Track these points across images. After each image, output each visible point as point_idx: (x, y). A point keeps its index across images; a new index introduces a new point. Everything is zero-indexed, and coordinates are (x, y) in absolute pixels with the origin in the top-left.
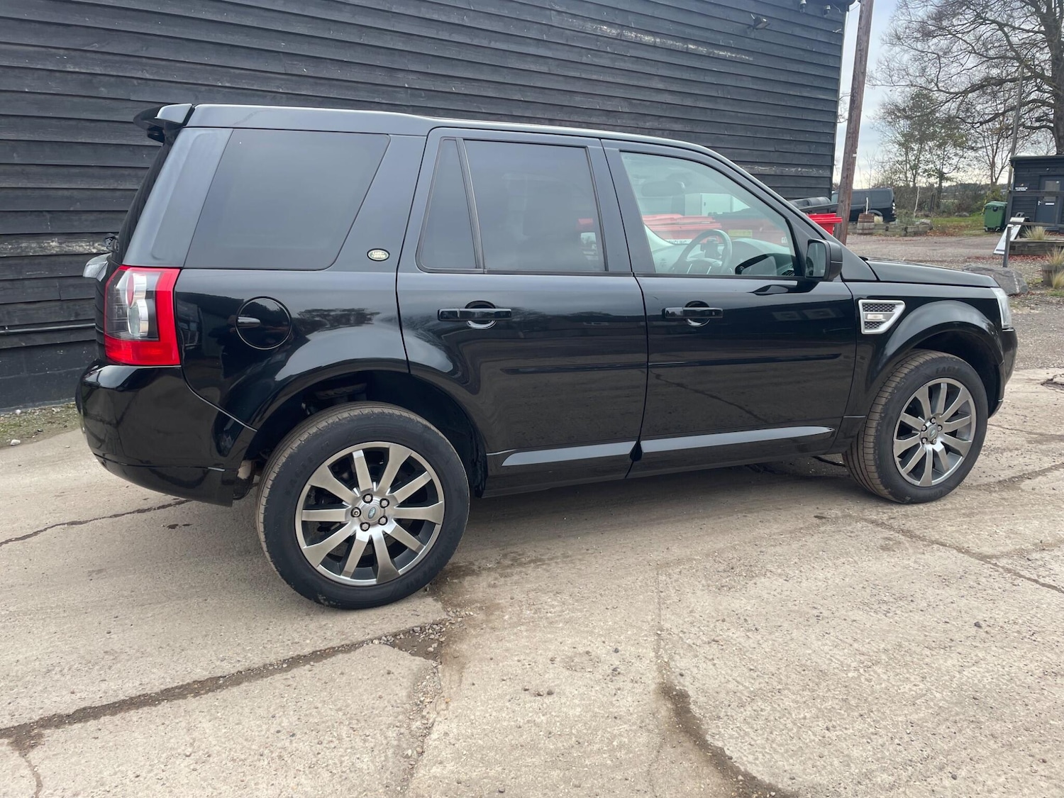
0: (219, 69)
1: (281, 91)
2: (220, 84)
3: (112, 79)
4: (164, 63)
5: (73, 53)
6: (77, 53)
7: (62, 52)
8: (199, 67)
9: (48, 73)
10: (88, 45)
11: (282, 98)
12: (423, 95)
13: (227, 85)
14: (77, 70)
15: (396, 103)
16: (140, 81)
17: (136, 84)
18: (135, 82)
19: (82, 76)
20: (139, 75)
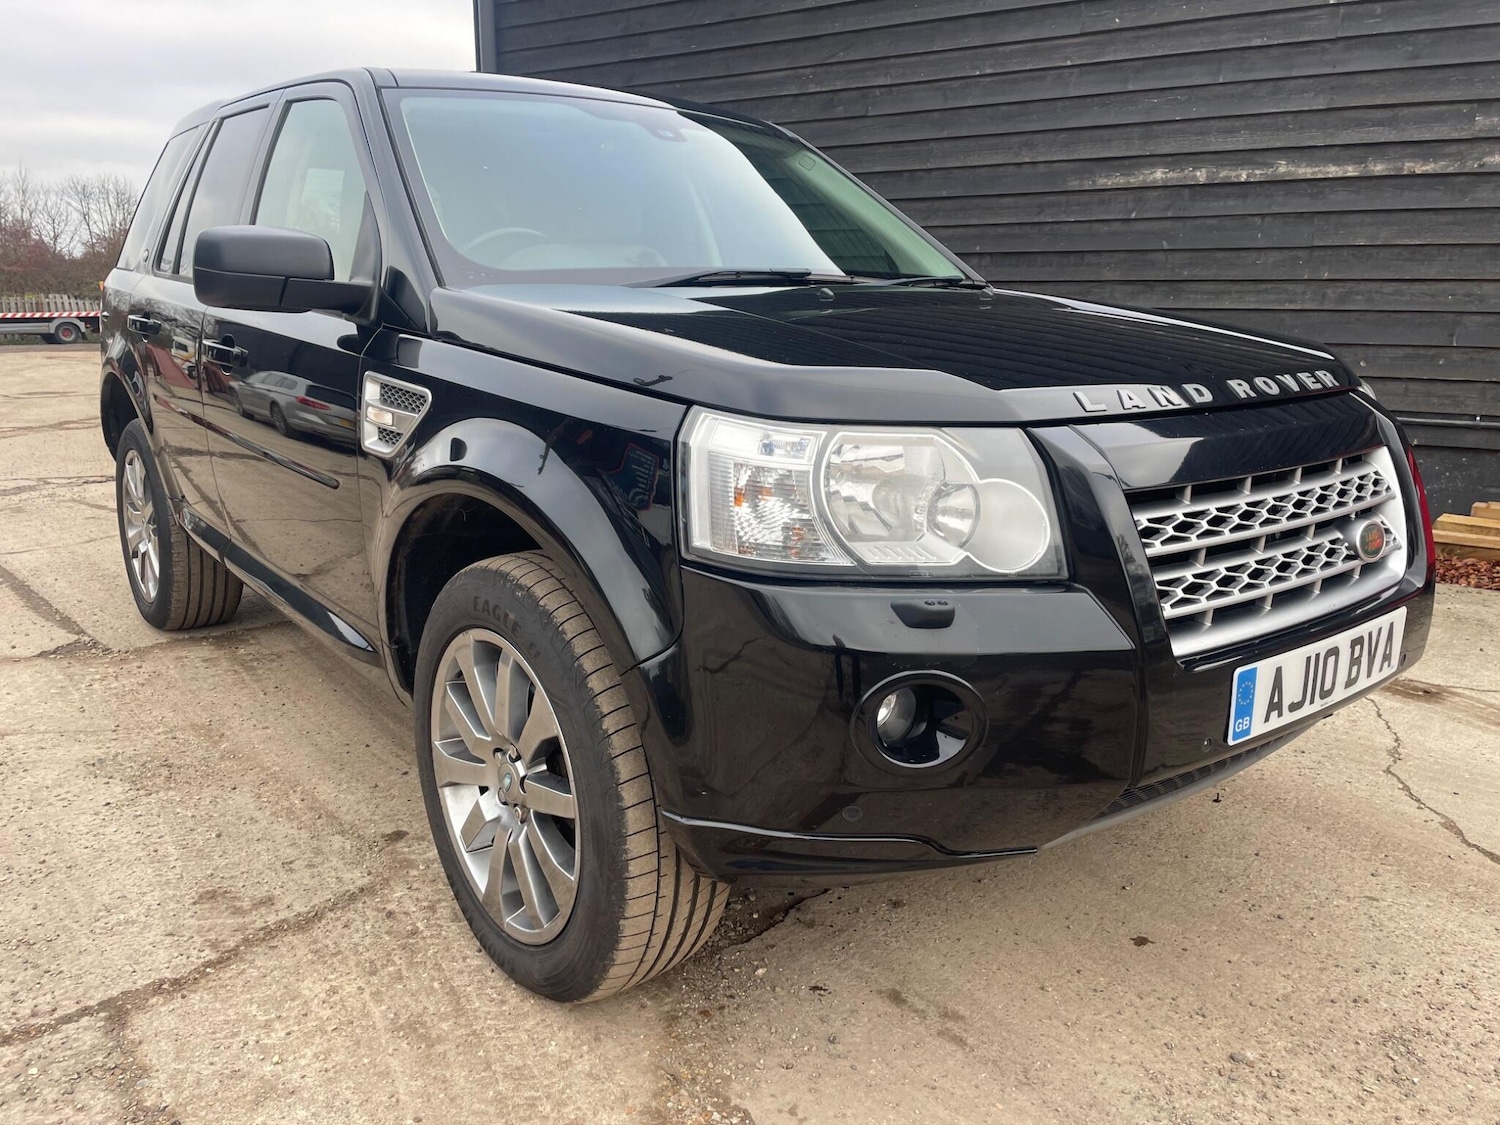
0: (985, 50)
1: (1069, 63)
2: (978, 73)
3: (854, 93)
4: (913, 59)
5: (819, 69)
6: (823, 69)
7: (808, 71)
8: (957, 54)
9: (792, 99)
10: (833, 56)
11: (1071, 74)
12: (1379, 11)
13: (988, 71)
14: (818, 89)
15: (1301, 40)
16: (883, 90)
17: (878, 94)
18: (877, 92)
19: (825, 96)
20: (881, 81)
